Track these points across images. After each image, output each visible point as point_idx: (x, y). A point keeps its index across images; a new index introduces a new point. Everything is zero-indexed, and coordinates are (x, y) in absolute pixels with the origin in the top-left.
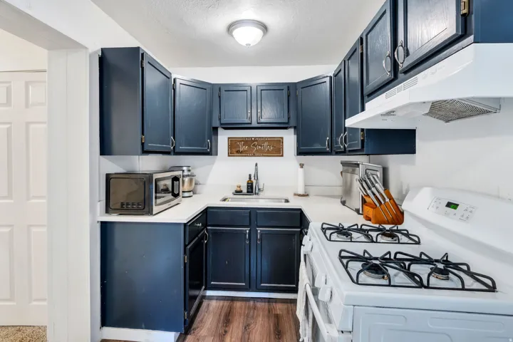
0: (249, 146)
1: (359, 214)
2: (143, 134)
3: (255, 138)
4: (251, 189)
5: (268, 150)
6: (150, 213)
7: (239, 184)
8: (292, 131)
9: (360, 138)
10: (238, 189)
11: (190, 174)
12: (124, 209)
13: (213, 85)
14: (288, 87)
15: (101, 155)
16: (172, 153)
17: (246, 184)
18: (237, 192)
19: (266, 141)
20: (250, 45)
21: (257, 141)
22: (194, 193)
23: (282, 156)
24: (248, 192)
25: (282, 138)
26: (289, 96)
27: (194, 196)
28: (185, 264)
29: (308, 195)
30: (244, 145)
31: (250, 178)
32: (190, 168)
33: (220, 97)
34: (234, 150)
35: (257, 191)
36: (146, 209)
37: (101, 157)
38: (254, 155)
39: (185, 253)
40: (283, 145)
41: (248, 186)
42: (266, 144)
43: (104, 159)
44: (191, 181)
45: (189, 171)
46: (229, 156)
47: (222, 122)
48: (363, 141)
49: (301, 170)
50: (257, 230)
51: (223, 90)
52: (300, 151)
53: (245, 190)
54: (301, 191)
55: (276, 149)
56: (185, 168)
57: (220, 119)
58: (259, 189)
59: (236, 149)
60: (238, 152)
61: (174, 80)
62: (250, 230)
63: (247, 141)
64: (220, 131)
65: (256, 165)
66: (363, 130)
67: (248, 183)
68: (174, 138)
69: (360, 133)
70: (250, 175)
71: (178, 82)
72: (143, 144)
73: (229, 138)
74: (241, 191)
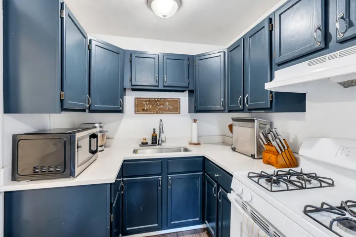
0: (153, 105)
1: (254, 158)
2: (62, 90)
3: (158, 99)
4: (155, 141)
5: (169, 108)
6: (72, 175)
7: (145, 137)
8: (186, 93)
9: (269, 99)
10: (145, 141)
11: (101, 130)
12: (38, 173)
13: (124, 51)
14: (188, 59)
15: (5, 112)
16: (87, 110)
17: (151, 137)
18: (143, 143)
19: (167, 101)
20: (166, 16)
21: (159, 101)
22: (105, 147)
23: (179, 113)
24: (152, 143)
25: (179, 99)
26: (189, 65)
27: (106, 149)
28: (111, 223)
29: (200, 144)
30: (148, 104)
31: (154, 132)
32: (102, 125)
33: (131, 62)
34: (140, 109)
35: (160, 142)
36: (67, 171)
37: (6, 115)
38: (157, 113)
39: (111, 212)
40: (180, 105)
41: (153, 138)
42: (167, 104)
43: (9, 117)
44: (103, 136)
45: (101, 127)
46: (135, 113)
47: (133, 84)
48: (271, 102)
49: (195, 124)
50: (168, 177)
51: (133, 56)
52: (197, 109)
53: (150, 142)
54: (195, 141)
55: (175, 108)
56: (97, 125)
57: (131, 81)
58: (162, 141)
59: (141, 107)
60: (143, 110)
61: (90, 41)
62: (162, 178)
63: (151, 101)
64: (128, 92)
65: (161, 121)
66: (271, 92)
67: (153, 136)
68: (90, 97)
69: (269, 95)
70: (154, 130)
71: (94, 43)
72: (62, 101)
73: (135, 98)
74: (147, 143)
